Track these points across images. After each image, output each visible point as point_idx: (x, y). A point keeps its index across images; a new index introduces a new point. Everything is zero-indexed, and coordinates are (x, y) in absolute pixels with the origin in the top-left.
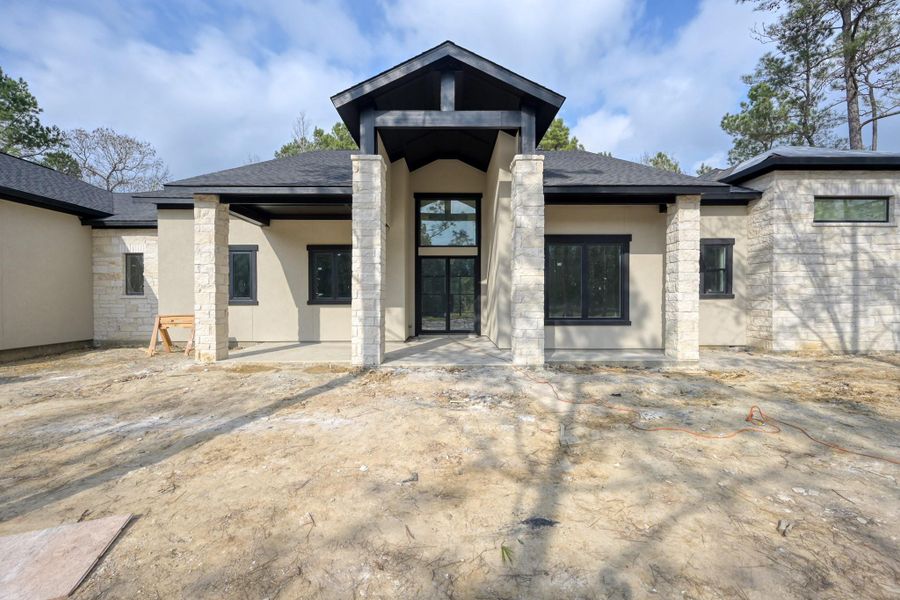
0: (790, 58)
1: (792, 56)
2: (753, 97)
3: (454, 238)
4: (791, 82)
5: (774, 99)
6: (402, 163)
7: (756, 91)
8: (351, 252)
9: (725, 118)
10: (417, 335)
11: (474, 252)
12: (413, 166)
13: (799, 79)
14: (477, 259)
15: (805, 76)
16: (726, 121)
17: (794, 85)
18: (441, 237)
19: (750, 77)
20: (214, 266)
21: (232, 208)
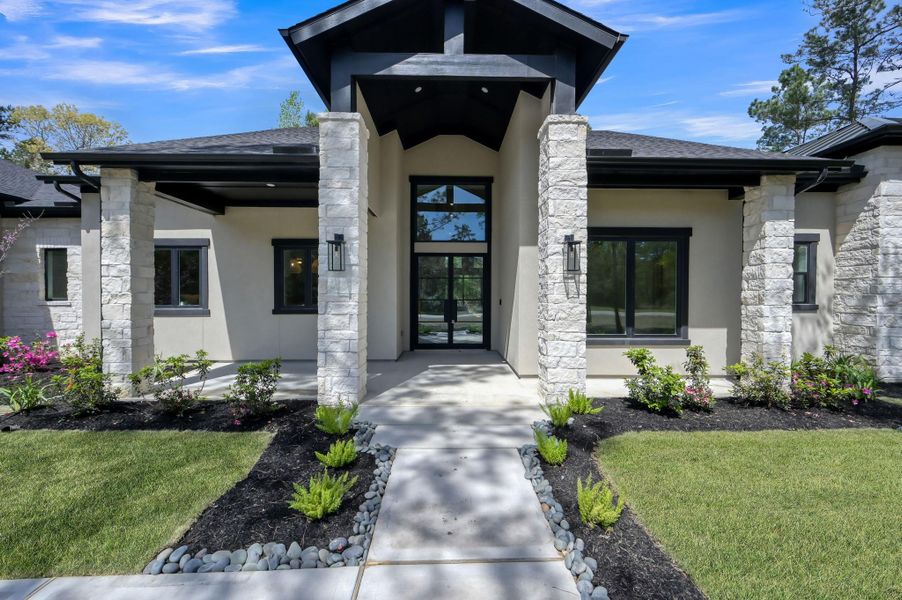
0: (835, 35)
1: (838, 33)
2: (784, 82)
3: (456, 233)
4: (833, 63)
5: (809, 84)
6: (394, 137)
7: (789, 74)
8: (317, 248)
9: (753, 105)
10: (412, 349)
11: (483, 248)
12: (409, 142)
13: (843, 59)
14: (487, 257)
15: (852, 55)
16: (754, 108)
17: (837, 66)
18: (442, 231)
19: (790, 56)
20: (129, 268)
21: (159, 188)
